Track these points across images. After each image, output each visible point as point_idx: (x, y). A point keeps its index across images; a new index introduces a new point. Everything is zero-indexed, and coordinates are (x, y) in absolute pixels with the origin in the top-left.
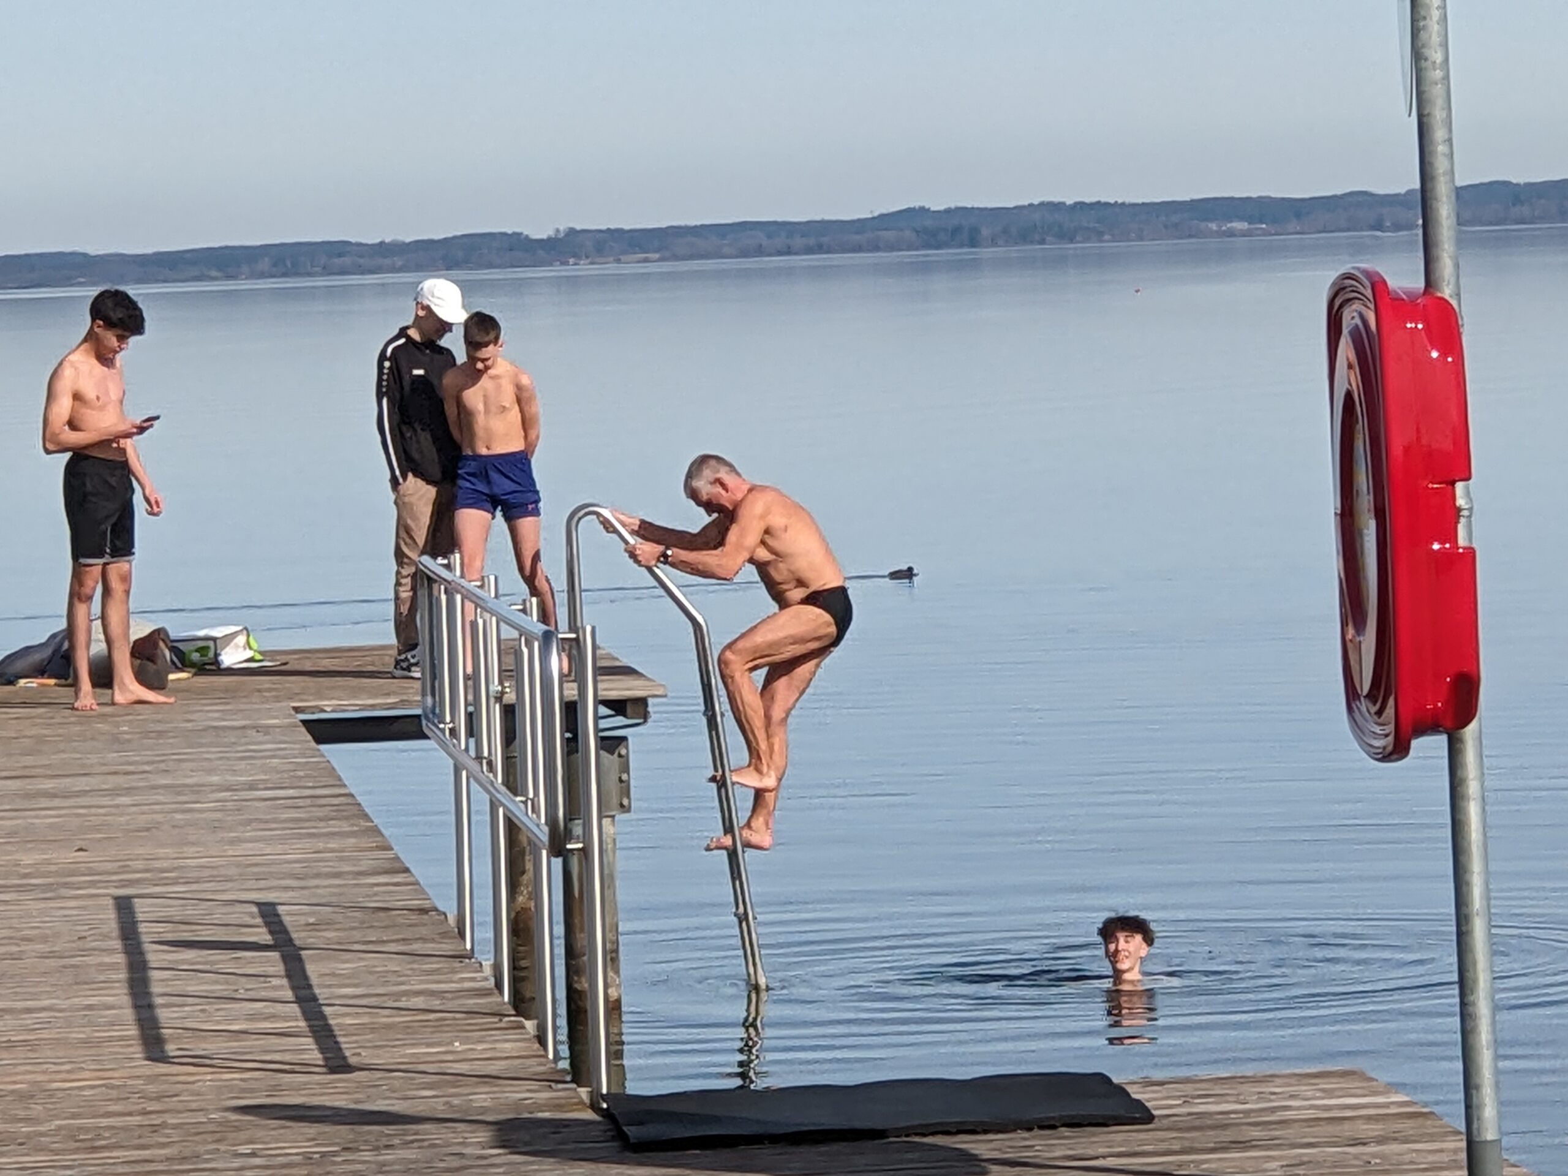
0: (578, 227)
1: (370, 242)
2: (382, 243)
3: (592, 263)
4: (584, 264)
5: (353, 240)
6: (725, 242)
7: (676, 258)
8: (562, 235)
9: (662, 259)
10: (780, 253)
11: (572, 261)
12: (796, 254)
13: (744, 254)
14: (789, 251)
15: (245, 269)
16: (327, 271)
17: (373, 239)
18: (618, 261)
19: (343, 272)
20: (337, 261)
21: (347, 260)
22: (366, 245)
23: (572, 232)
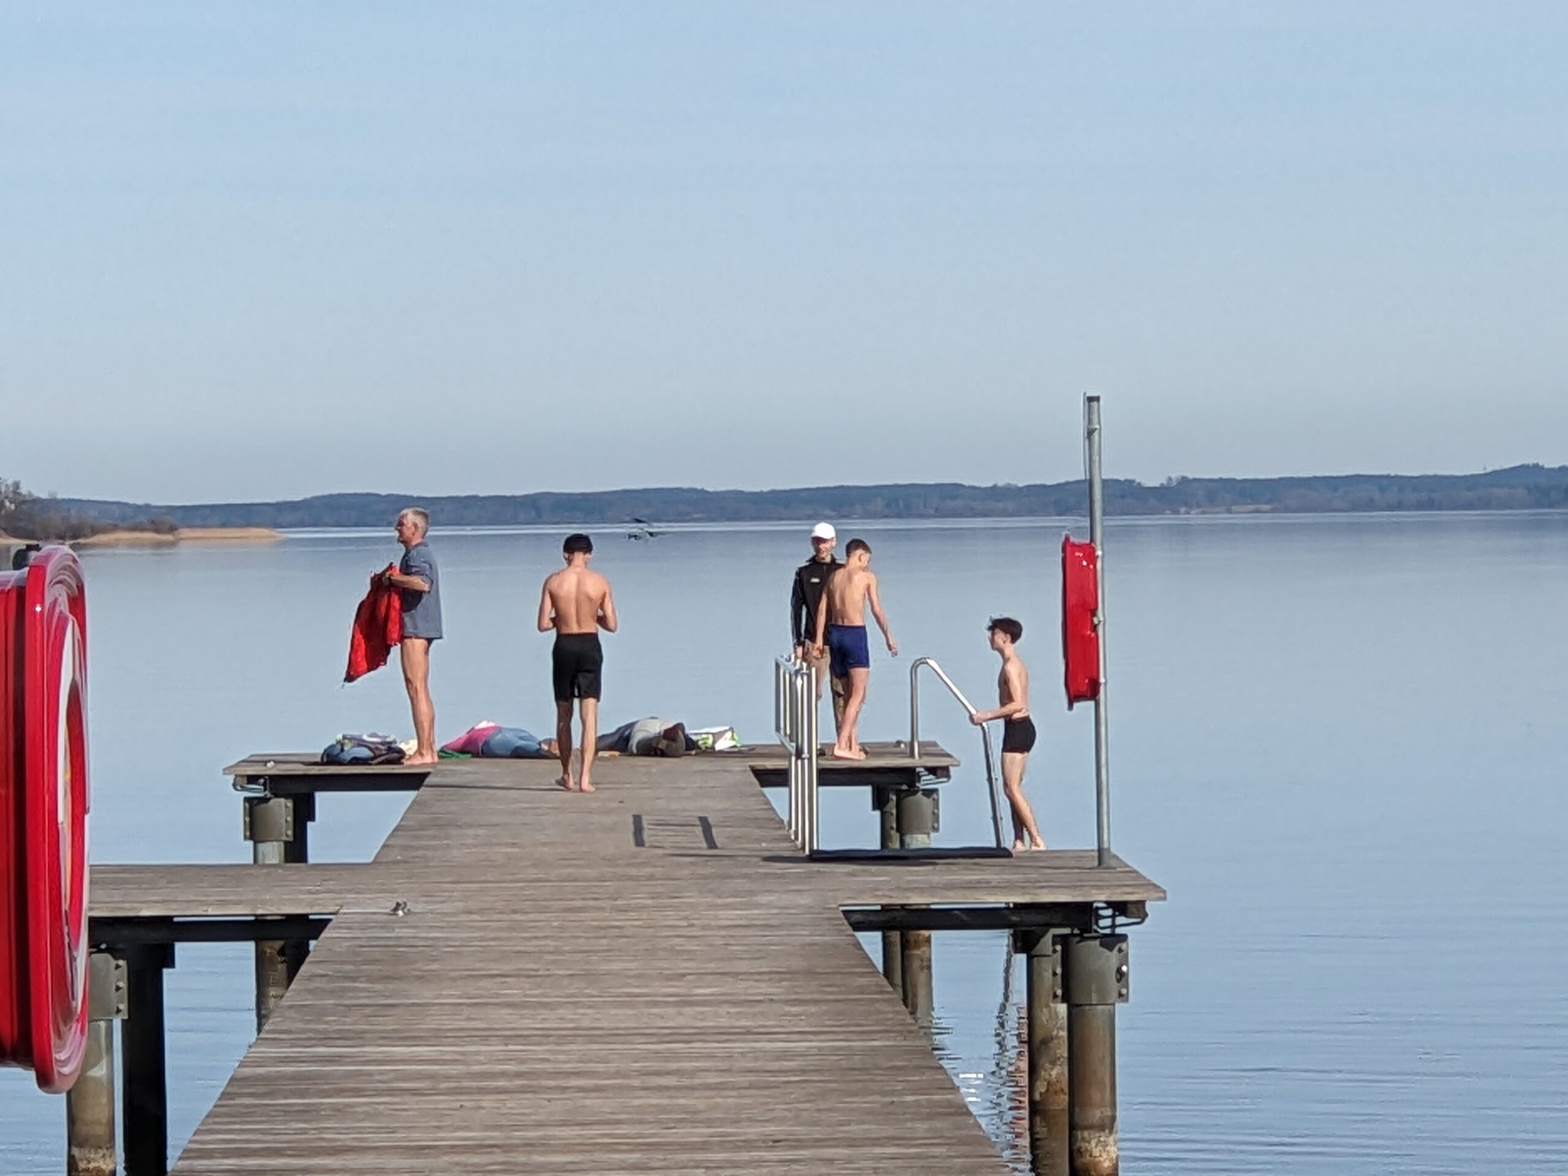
0: (1191, 476)
1: (983, 485)
2: (995, 487)
3: (1203, 513)
4: (1197, 514)
5: (966, 484)
6: (1337, 494)
7: (1287, 510)
8: (1174, 484)
9: (1272, 511)
10: (1390, 508)
11: (1183, 510)
12: (1408, 509)
13: (1354, 507)
14: (1399, 506)
15: (858, 508)
16: (940, 514)
17: (986, 483)
18: (1229, 511)
19: (956, 514)
20: (950, 504)
21: (959, 503)
22: (979, 488)
23: (1184, 480)
